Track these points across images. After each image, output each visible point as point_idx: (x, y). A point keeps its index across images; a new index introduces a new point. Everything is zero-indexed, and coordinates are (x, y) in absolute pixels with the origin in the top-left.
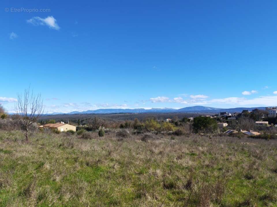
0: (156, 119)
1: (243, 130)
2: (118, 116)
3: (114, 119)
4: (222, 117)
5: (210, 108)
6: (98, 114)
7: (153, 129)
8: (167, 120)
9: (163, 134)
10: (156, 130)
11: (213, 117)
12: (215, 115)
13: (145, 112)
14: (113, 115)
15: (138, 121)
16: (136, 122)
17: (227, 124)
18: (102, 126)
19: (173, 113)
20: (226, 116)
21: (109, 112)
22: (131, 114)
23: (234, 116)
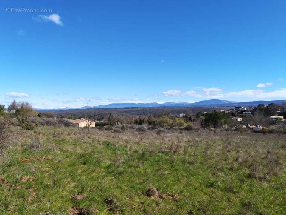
0: (169, 114)
1: (250, 125)
2: (131, 111)
3: (126, 114)
4: (237, 111)
5: (227, 101)
6: (110, 109)
7: (166, 125)
8: (181, 114)
9: (175, 129)
10: (169, 126)
11: (227, 112)
12: (230, 110)
13: (158, 106)
14: (125, 109)
15: (152, 116)
16: (150, 117)
17: (241, 119)
18: (118, 122)
19: (187, 107)
20: (240, 110)
21: (121, 107)
22: (144, 108)
23: (250, 110)
